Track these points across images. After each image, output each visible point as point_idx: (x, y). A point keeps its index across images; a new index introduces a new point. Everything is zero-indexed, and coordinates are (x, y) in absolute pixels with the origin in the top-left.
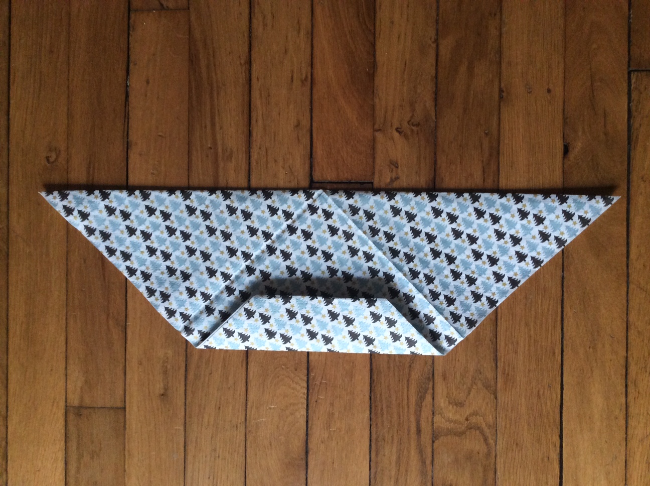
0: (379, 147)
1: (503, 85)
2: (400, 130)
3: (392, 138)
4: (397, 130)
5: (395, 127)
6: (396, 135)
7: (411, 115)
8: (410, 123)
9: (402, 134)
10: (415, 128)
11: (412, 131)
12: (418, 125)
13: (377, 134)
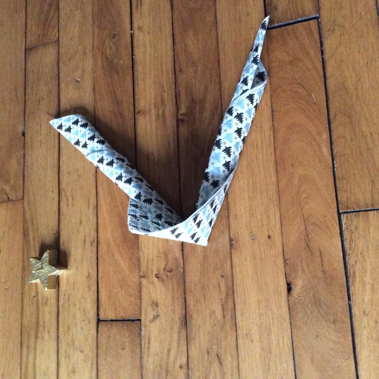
0: (144, 290)
1: (232, 235)
2: (158, 276)
3: (153, 283)
4: (156, 276)
5: (155, 273)
6: (156, 279)
7: (165, 263)
8: (165, 269)
9: (160, 279)
10: (169, 274)
11: (167, 276)
12: (171, 271)
13: (142, 280)
